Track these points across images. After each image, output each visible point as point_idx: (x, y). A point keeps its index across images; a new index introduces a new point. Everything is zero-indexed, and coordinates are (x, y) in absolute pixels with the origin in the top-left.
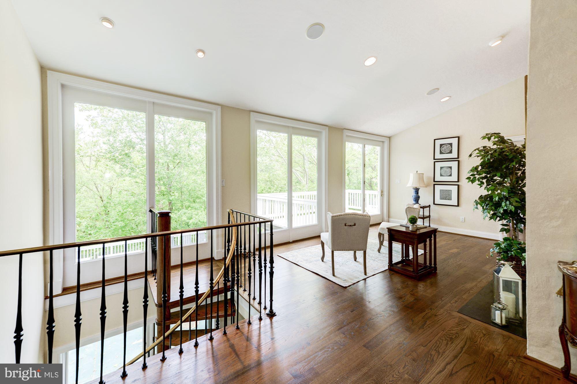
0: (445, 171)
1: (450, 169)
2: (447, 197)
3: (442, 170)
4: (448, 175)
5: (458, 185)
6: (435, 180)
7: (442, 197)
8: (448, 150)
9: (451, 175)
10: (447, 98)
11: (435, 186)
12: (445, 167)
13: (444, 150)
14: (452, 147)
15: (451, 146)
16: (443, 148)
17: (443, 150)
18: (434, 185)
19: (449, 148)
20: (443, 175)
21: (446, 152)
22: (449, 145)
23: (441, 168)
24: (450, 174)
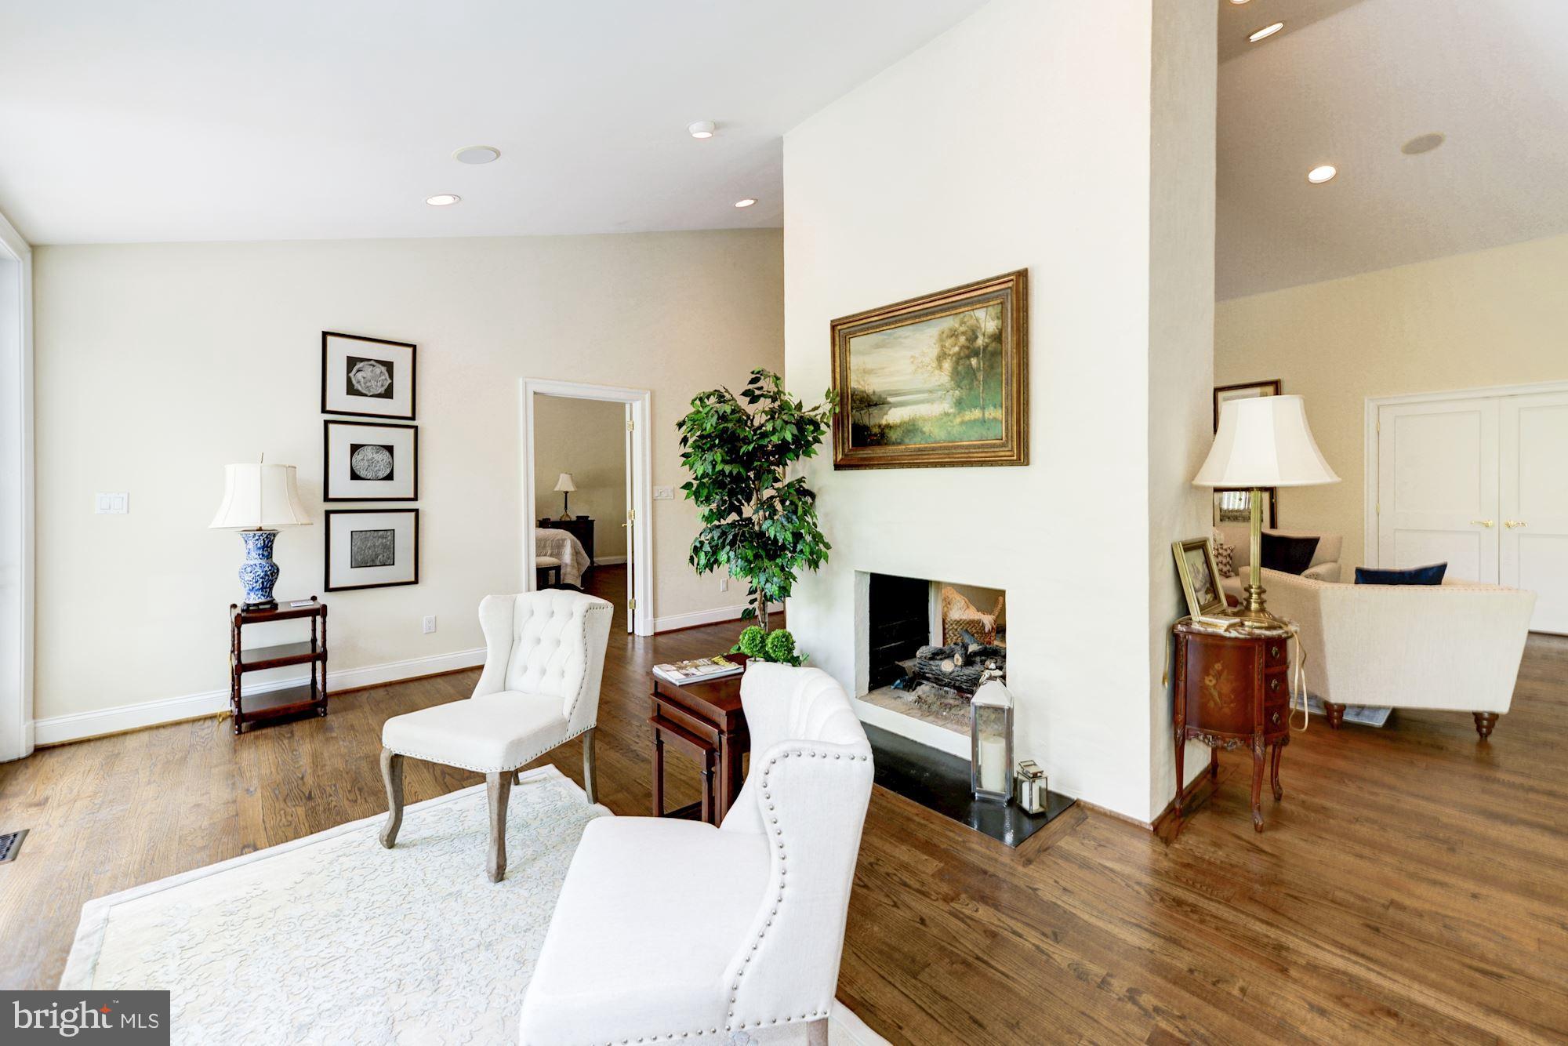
0: (371, 461)
1: (388, 454)
2: (377, 556)
3: (358, 457)
4: (382, 474)
5: (416, 511)
6: (331, 495)
7: (359, 558)
8: (379, 384)
9: (390, 477)
10: (449, 200)
11: (332, 516)
12: (370, 447)
13: (362, 380)
14: (391, 377)
15: (387, 371)
16: (360, 375)
17: (359, 382)
18: (328, 513)
19: (383, 377)
20: (362, 474)
21: (370, 391)
22: (384, 369)
23: (355, 448)
24: (388, 471)
